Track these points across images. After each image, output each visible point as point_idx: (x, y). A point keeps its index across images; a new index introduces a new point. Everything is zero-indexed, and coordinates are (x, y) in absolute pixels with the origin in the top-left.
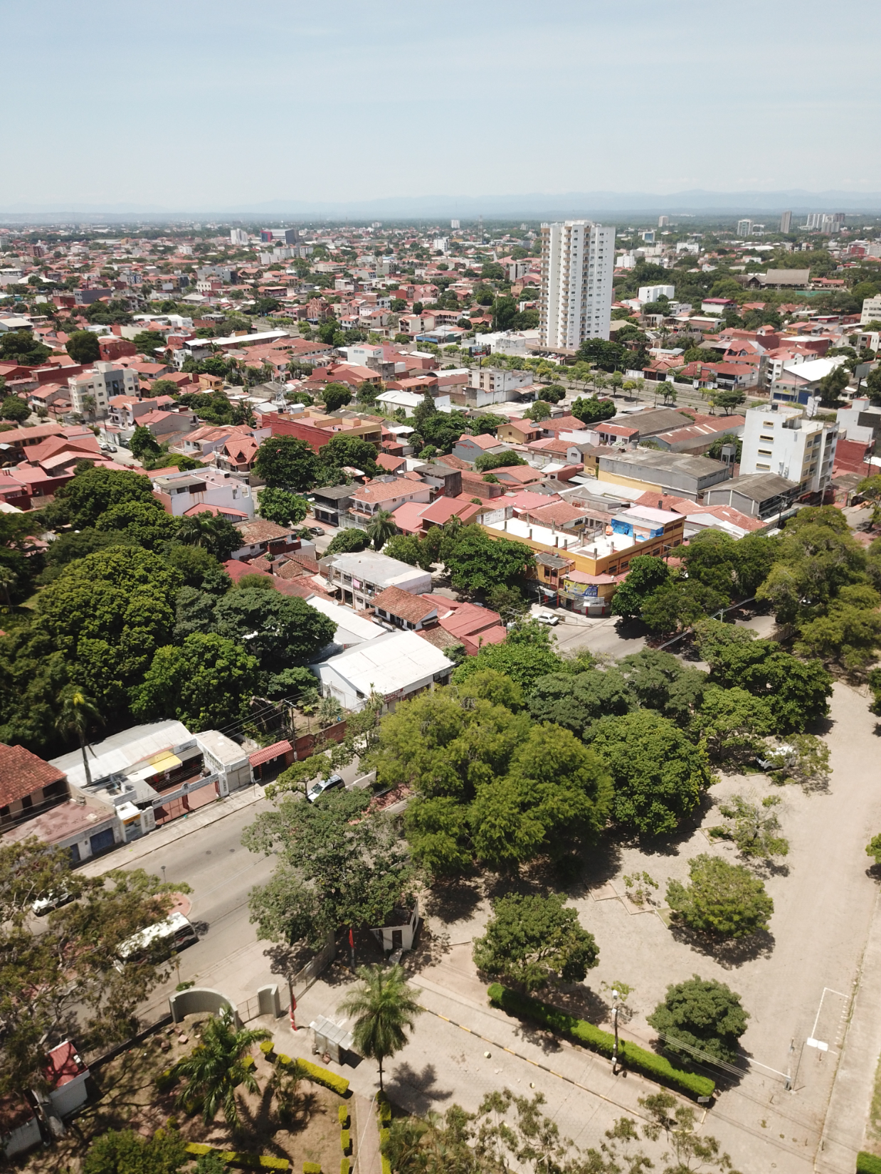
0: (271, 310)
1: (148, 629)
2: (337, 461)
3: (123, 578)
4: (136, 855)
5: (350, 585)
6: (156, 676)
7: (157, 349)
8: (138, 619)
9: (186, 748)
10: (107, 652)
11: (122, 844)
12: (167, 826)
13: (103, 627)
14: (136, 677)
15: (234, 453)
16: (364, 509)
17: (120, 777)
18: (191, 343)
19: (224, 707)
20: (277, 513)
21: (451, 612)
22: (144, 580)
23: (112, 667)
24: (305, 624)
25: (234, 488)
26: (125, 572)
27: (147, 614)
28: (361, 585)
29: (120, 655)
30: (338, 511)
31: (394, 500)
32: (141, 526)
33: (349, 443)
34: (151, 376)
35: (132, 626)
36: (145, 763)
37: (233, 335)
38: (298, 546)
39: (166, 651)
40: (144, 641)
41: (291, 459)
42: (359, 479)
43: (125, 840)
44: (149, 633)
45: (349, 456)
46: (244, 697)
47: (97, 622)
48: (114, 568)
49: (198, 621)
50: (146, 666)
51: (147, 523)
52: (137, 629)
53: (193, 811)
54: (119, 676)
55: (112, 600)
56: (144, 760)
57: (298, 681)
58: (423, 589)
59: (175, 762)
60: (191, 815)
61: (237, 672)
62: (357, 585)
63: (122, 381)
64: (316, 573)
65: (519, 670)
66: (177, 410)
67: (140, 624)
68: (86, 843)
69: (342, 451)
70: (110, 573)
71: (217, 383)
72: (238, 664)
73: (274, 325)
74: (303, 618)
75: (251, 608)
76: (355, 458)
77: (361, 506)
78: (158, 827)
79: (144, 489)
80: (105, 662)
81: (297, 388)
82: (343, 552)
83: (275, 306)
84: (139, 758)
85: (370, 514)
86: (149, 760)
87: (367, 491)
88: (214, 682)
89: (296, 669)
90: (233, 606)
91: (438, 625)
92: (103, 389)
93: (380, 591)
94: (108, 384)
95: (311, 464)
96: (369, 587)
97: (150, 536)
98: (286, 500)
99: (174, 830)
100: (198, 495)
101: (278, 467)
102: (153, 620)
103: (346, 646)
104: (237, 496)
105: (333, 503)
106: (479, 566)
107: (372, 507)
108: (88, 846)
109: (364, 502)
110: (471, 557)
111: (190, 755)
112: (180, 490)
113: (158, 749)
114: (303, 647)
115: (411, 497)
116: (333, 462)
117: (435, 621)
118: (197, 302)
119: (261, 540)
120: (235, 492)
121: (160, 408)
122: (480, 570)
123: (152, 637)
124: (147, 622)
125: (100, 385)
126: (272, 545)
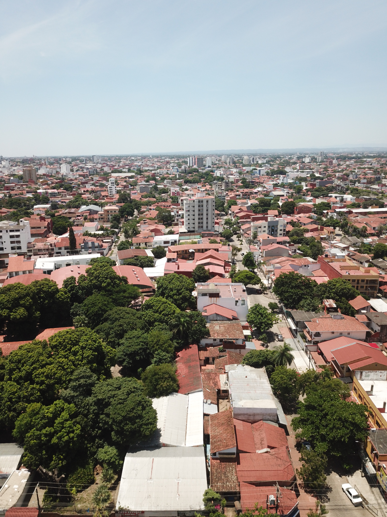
2: (327, 294)
7: (324, 211)
18: (339, 210)
21: (266, 450)
30: (298, 328)
31: (333, 333)
34: (305, 224)
35: (32, 382)
37: (370, 207)
38: (244, 347)
44: (39, 390)
54: (15, 410)
61: (55, 440)
63: (277, 226)
66: (288, 245)
67: (37, 383)
70: (56, 344)
71: (332, 232)
82: (247, 364)
87: (317, 322)
92: (266, 229)
94: (269, 227)
100: (214, 299)
103: (165, 445)
104: (238, 304)
105: (295, 323)
107: (313, 334)
112: (204, 294)
115: (349, 334)
118: (376, 189)
119: (220, 337)
120: (237, 301)
125: (265, 227)
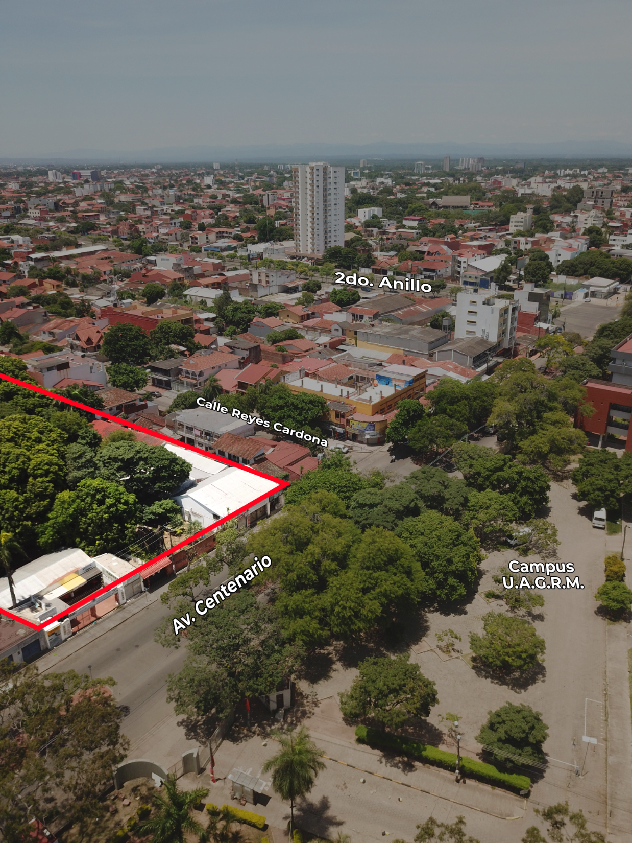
0: (90, 230)
1: (48, 479)
2: (164, 341)
3: (23, 440)
4: (59, 658)
5: (192, 434)
6: (58, 515)
7: (5, 262)
8: (40, 471)
9: (88, 569)
10: (16, 499)
11: (47, 650)
12: (81, 632)
13: (11, 480)
14: (42, 517)
15: (84, 338)
16: (191, 376)
17: (39, 597)
18: (33, 256)
19: (114, 534)
20: (125, 382)
21: (272, 449)
22: (39, 441)
23: (22, 511)
24: (169, 466)
25: (91, 365)
26: (24, 436)
27: (46, 467)
28: (201, 433)
29: (27, 501)
30: (171, 378)
31: (213, 368)
32: (24, 398)
33: (173, 327)
34: (4, 282)
35: (35, 477)
36: (57, 584)
37: (64, 249)
38: (145, 406)
39: (65, 495)
40: (46, 489)
41: (130, 341)
42: (182, 353)
43: (49, 647)
44: (49, 482)
45: (173, 336)
46: (128, 526)
47: (7, 477)
48: (15, 433)
49: (86, 469)
50: (49, 508)
51: (28, 396)
52: (39, 479)
53: (100, 618)
54: (28, 518)
55: (18, 458)
56: (55, 582)
57: (166, 510)
58: (248, 433)
59: (80, 581)
60: (98, 621)
61: (122, 507)
62: (198, 433)
64: (163, 427)
65: (335, 489)
66: (31, 308)
67: (41, 476)
68: (19, 653)
69: (168, 333)
70: (12, 437)
71: (58, 286)
72: (123, 501)
73: (95, 242)
74: (167, 462)
75: (126, 457)
76: (178, 338)
77: (188, 373)
78: (74, 634)
79: (21, 370)
80: (16, 508)
81: (121, 288)
82: (183, 409)
83: (93, 227)
84: (51, 581)
85: (196, 379)
86: (60, 581)
87: (192, 362)
88: (106, 516)
89: (163, 501)
90: (112, 456)
91: (265, 459)
93: (218, 437)
95: (145, 344)
96: (207, 434)
97: (32, 406)
98: (132, 372)
99: (87, 635)
100: (63, 372)
101: (121, 347)
102: (52, 472)
103: (199, 481)
104: (93, 371)
105: (166, 372)
106: (288, 413)
107: (197, 374)
108: (21, 655)
109: (191, 371)
110: (282, 407)
111: (91, 574)
112: (50, 369)
113: (65, 573)
114: (168, 484)
115: (226, 365)
116: (161, 342)
117: (263, 456)
118: (30, 225)
119: (117, 404)
120: (91, 368)
121: (18, 306)
122: (290, 416)
123: (52, 485)
124: (47, 473)
126: (126, 406)
